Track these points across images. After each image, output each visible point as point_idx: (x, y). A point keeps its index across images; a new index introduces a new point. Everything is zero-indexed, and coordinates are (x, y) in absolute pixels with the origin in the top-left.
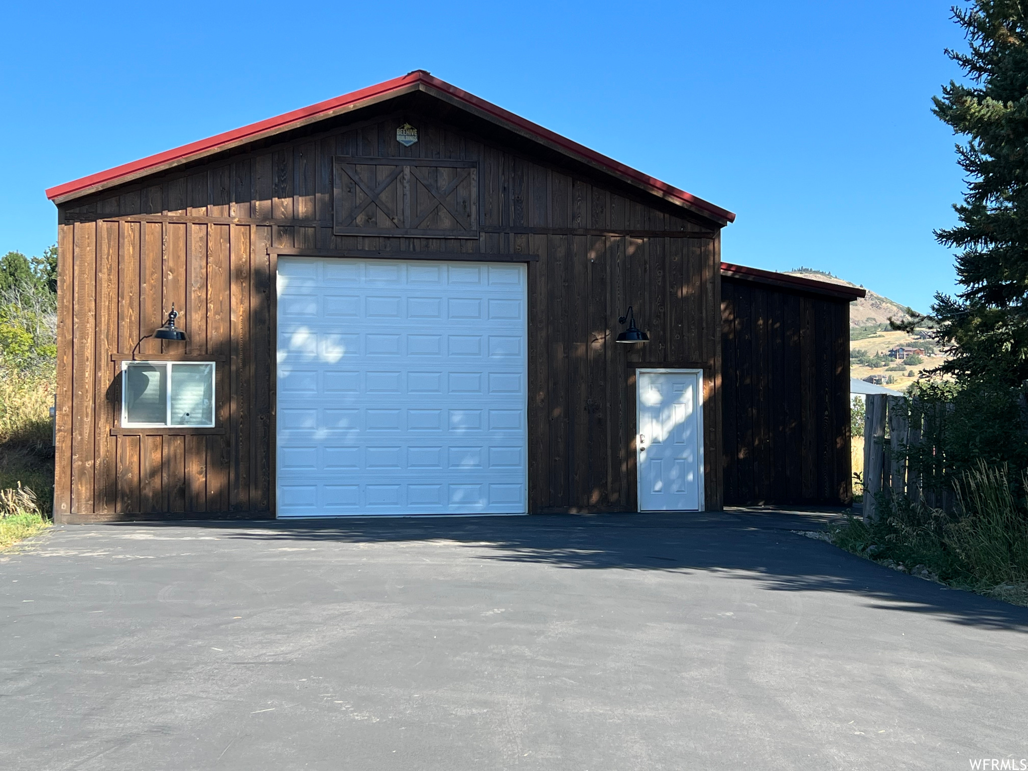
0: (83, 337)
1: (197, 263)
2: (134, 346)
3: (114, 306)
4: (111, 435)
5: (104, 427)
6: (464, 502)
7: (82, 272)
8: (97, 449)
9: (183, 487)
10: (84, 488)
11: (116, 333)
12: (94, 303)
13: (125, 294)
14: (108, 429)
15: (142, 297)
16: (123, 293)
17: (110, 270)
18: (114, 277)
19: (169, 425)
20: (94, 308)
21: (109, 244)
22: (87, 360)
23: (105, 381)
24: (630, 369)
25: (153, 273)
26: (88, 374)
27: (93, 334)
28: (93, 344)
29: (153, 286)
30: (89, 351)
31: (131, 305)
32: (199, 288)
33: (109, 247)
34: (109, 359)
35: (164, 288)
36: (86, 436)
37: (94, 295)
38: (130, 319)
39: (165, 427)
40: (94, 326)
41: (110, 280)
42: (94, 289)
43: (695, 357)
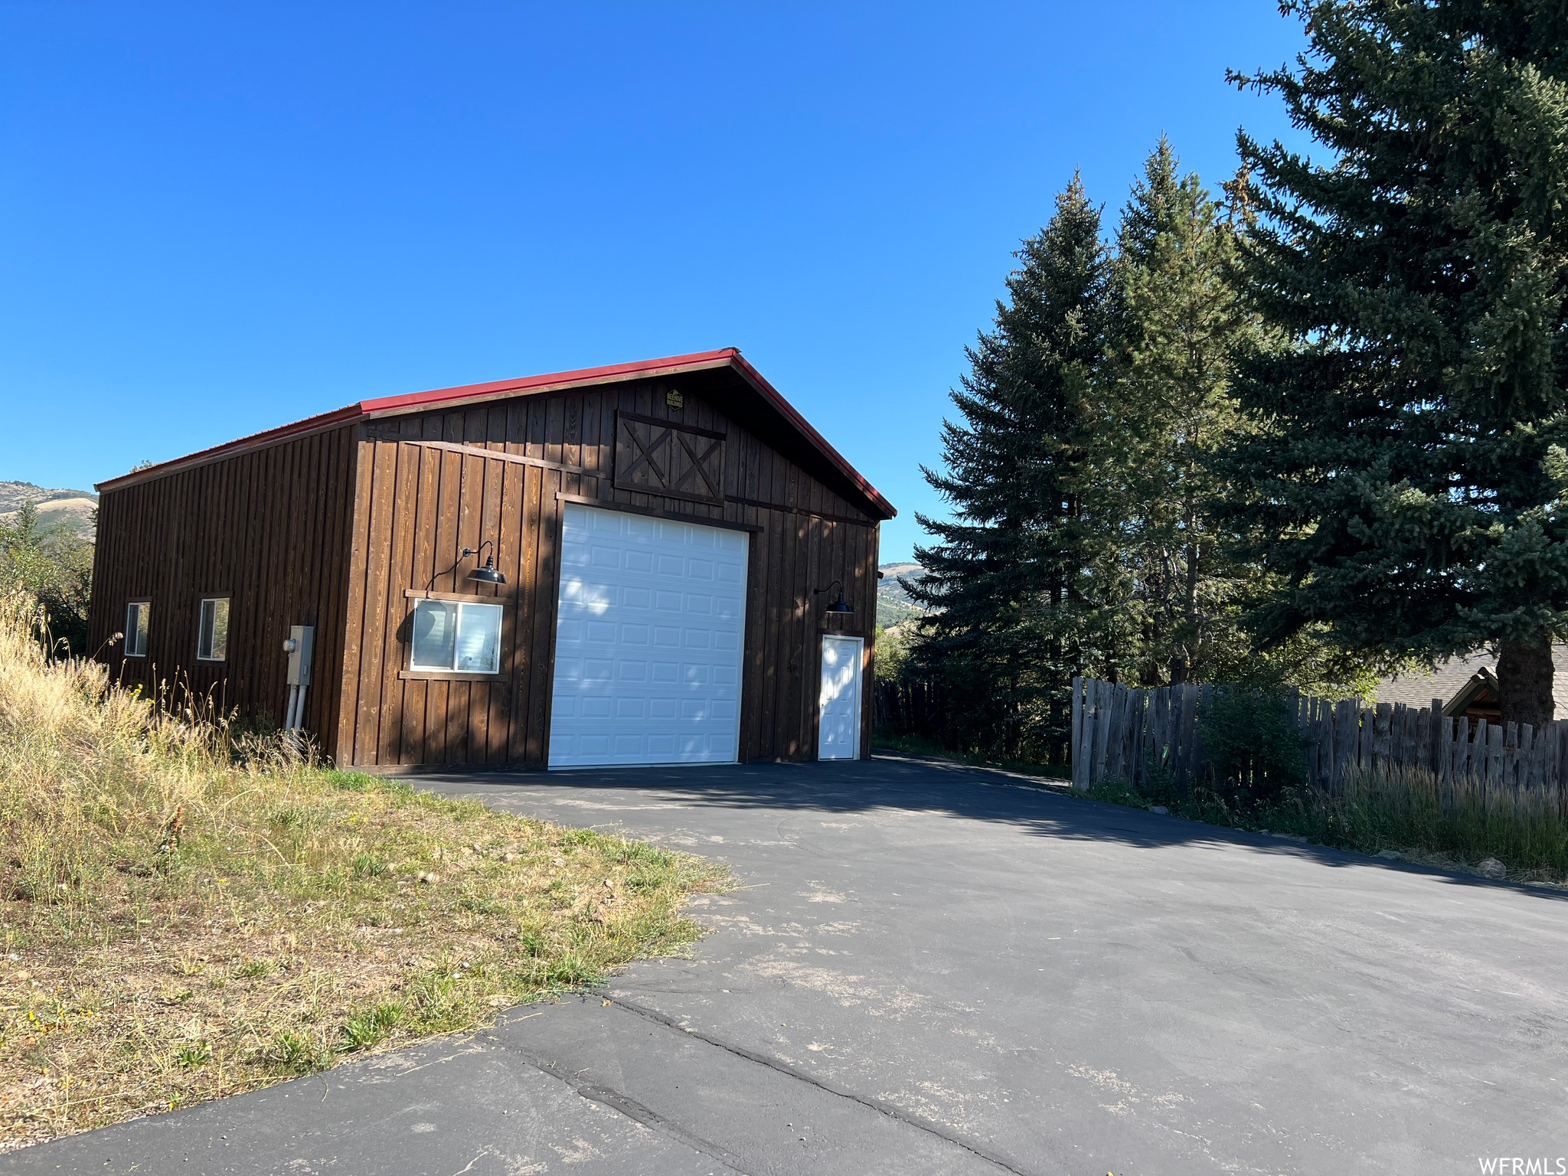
0: (378, 567)
1: (492, 501)
2: (427, 582)
3: (410, 537)
4: (398, 679)
5: (392, 669)
6: (695, 751)
7: (380, 496)
8: (384, 693)
9: (468, 736)
10: (367, 737)
11: (410, 568)
12: (390, 532)
13: (423, 524)
14: (395, 672)
15: (439, 530)
16: (420, 523)
17: (408, 498)
18: (412, 506)
19: (456, 670)
20: (390, 537)
21: (409, 470)
22: (380, 594)
23: (396, 619)
24: (820, 633)
25: (449, 506)
26: (380, 610)
27: (388, 565)
28: (387, 578)
29: (449, 520)
30: (382, 585)
31: (427, 537)
32: (493, 527)
33: (409, 473)
34: (402, 595)
35: (461, 523)
36: (373, 678)
37: (390, 523)
38: (425, 553)
39: (452, 671)
40: (388, 557)
41: (407, 509)
42: (391, 517)
43: (859, 628)
